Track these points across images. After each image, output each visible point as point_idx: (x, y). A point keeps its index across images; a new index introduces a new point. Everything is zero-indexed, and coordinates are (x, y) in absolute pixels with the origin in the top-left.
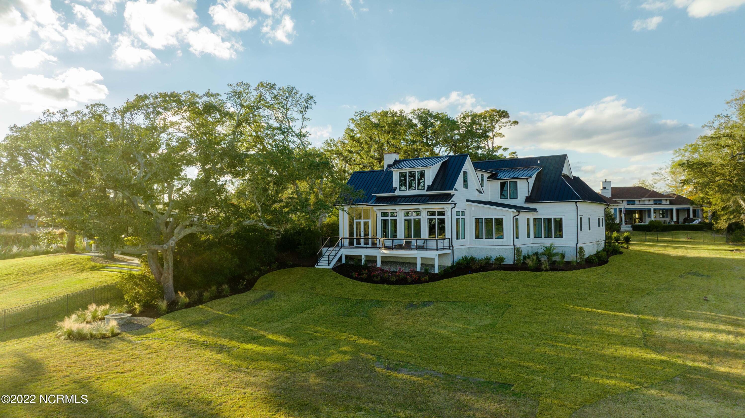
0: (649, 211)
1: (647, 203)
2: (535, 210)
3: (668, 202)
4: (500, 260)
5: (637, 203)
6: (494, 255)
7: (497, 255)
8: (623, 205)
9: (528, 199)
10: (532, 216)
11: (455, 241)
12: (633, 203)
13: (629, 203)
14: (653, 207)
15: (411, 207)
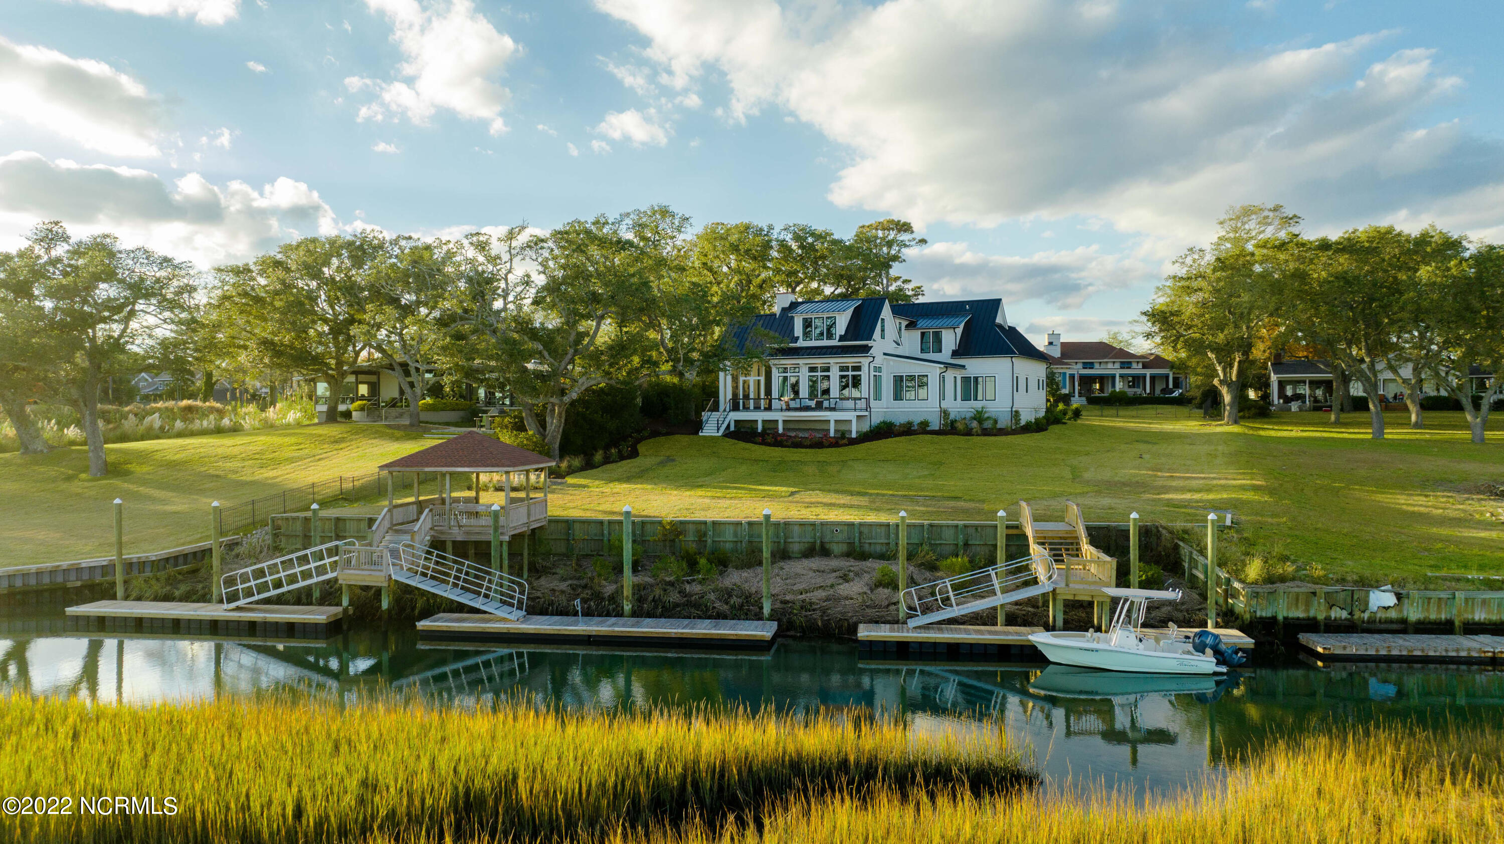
0: (1113, 377)
1: (1110, 366)
2: (963, 367)
3: (1140, 366)
4: (924, 424)
5: (1097, 366)
6: (917, 420)
7: (921, 419)
8: (1077, 369)
9: (955, 354)
10: (959, 374)
11: (873, 403)
12: (1090, 366)
13: (1086, 366)
14: (1118, 372)
15: (819, 362)
